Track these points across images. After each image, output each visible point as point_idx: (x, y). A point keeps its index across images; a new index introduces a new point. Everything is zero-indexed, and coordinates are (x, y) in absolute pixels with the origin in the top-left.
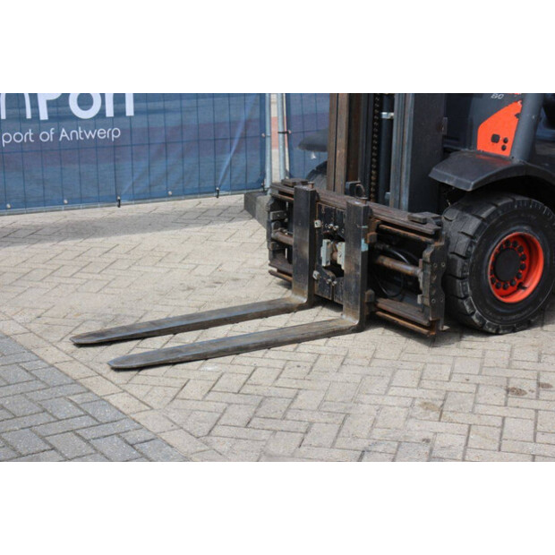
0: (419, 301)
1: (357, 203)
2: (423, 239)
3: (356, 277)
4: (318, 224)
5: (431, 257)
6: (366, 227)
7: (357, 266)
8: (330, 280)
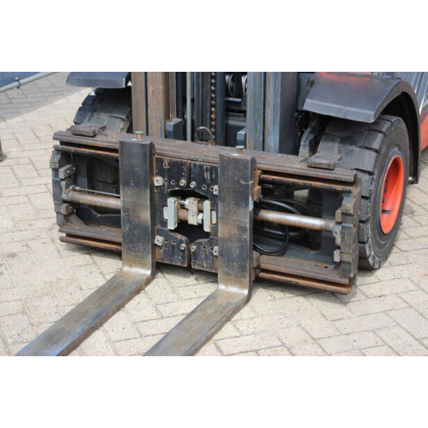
0: (337, 258)
1: (236, 155)
2: (339, 188)
3: (240, 240)
4: (158, 181)
5: (354, 209)
6: (252, 182)
7: (242, 229)
8: (184, 245)
